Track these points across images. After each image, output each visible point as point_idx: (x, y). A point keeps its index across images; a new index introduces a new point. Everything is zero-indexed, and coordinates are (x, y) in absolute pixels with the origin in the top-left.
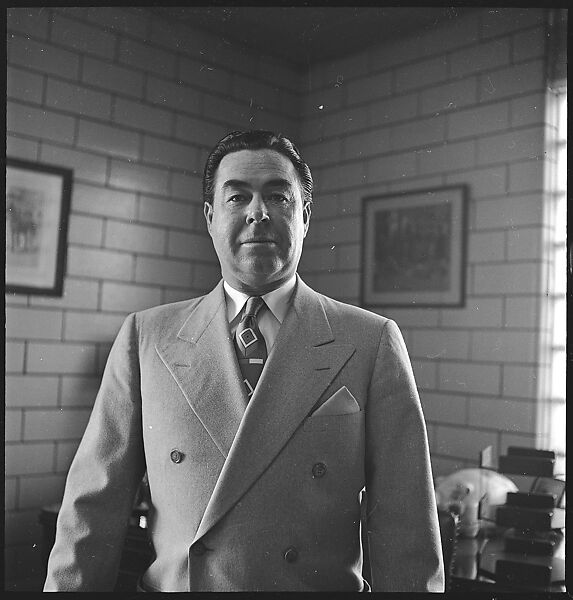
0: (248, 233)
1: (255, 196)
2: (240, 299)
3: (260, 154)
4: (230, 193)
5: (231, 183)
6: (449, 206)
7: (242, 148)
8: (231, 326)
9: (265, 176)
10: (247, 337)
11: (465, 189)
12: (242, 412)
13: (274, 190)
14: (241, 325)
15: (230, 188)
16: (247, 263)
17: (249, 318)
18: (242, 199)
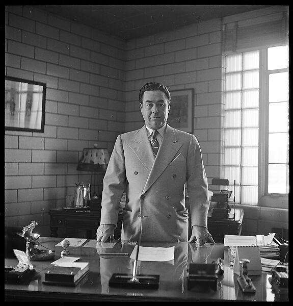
1: (154, 105)
2: (151, 131)
3: (155, 92)
4: (148, 103)
5: (147, 101)
7: (150, 90)
8: (149, 138)
9: (157, 99)
10: (154, 141)
12: (154, 161)
13: (160, 104)
14: (152, 138)
16: (153, 123)
17: (154, 136)
18: (151, 106)
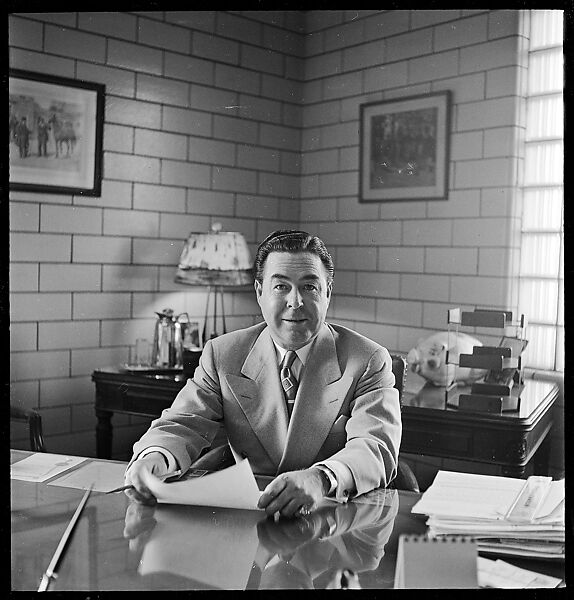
0: (288, 314)
1: (293, 288)
3: (297, 256)
4: (276, 282)
5: (276, 276)
6: (435, 110)
7: (284, 250)
9: (301, 274)
11: (449, 95)
13: (307, 284)
15: (275, 279)
18: (284, 288)
